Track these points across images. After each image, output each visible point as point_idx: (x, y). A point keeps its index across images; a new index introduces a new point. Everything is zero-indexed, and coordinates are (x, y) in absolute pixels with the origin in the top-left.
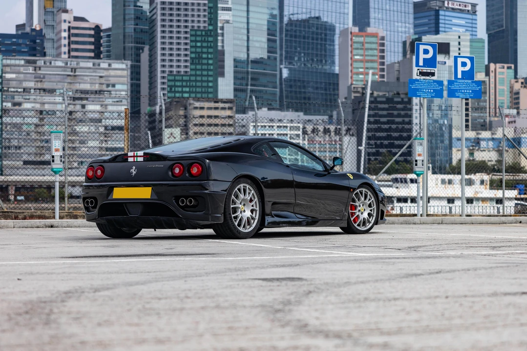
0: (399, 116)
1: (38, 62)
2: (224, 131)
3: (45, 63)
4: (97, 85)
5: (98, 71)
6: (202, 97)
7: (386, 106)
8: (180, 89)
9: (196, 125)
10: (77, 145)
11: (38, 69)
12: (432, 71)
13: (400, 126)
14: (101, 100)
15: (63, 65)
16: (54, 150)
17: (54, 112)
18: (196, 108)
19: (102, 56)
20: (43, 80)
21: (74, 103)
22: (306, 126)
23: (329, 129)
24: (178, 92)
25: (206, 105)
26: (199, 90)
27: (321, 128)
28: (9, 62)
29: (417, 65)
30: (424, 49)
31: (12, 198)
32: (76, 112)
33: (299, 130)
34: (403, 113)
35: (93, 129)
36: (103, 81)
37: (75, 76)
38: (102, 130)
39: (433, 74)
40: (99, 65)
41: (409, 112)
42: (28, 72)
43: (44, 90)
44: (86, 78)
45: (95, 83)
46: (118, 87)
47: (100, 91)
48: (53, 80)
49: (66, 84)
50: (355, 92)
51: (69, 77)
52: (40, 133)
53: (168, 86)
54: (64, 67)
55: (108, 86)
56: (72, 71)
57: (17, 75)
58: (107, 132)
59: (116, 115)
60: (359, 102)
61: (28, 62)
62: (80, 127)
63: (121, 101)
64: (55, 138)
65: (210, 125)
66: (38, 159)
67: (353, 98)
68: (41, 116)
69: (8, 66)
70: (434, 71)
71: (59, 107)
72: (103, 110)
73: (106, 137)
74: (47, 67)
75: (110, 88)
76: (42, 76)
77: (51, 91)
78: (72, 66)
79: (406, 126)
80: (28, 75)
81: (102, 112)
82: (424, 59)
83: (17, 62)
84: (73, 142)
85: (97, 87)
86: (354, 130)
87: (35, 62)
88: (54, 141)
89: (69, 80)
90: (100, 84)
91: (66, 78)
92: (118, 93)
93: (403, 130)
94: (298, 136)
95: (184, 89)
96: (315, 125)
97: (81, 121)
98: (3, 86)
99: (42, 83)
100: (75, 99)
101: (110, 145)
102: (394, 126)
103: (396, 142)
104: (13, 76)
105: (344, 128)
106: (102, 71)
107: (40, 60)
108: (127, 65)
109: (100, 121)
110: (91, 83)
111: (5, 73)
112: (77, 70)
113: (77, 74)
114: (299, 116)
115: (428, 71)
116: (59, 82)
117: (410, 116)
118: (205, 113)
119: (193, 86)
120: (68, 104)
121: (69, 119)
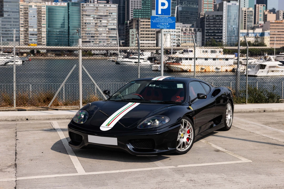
0: (218, 24)
1: (84, 5)
2: (152, 30)
3: (87, 5)
4: (106, 13)
5: (106, 8)
6: (144, 18)
7: (213, 21)
8: (138, 15)
9: (141, 28)
10: (98, 35)
13: (218, 28)
14: (107, 19)
15: (93, 6)
17: (90, 23)
18: (141, 22)
19: (109, 2)
20: (86, 11)
21: (97, 20)
22: (183, 28)
23: (191, 29)
24: (137, 16)
25: (145, 20)
26: (145, 15)
27: (188, 29)
32: (98, 23)
33: (180, 30)
34: (219, 23)
35: (104, 29)
36: (108, 11)
37: (98, 10)
38: (107, 30)
40: (106, 6)
41: (222, 23)
43: (86, 15)
44: (101, 11)
45: (105, 13)
46: (113, 14)
47: (107, 15)
48: (90, 11)
49: (94, 13)
50: (202, 15)
52: (85, 31)
53: (134, 13)
54: (94, 7)
55: (110, 13)
56: (96, 8)
58: (109, 30)
59: (112, 24)
60: (203, 19)
62: (99, 29)
63: (114, 19)
65: (146, 28)
67: (201, 17)
68: (86, 25)
71: (92, 21)
72: (107, 23)
73: (109, 32)
74: (88, 7)
75: (110, 14)
76: (85, 10)
77: (89, 15)
78: (97, 6)
79: (221, 28)
81: (108, 23)
84: (97, 34)
85: (105, 14)
86: (201, 29)
89: (95, 11)
90: (107, 13)
92: (113, 16)
93: (220, 30)
94: (179, 32)
95: (139, 15)
96: (187, 28)
97: (100, 26)
99: (86, 13)
100: (97, 18)
101: (110, 35)
102: (216, 28)
103: (217, 34)
105: (197, 29)
106: (107, 8)
108: (116, 6)
109: (107, 26)
110: (103, 13)
112: (98, 8)
113: (98, 9)
114: (181, 24)
116: (92, 12)
117: (222, 24)
118: (145, 23)
119: (143, 14)
120: (95, 20)
121: (95, 26)
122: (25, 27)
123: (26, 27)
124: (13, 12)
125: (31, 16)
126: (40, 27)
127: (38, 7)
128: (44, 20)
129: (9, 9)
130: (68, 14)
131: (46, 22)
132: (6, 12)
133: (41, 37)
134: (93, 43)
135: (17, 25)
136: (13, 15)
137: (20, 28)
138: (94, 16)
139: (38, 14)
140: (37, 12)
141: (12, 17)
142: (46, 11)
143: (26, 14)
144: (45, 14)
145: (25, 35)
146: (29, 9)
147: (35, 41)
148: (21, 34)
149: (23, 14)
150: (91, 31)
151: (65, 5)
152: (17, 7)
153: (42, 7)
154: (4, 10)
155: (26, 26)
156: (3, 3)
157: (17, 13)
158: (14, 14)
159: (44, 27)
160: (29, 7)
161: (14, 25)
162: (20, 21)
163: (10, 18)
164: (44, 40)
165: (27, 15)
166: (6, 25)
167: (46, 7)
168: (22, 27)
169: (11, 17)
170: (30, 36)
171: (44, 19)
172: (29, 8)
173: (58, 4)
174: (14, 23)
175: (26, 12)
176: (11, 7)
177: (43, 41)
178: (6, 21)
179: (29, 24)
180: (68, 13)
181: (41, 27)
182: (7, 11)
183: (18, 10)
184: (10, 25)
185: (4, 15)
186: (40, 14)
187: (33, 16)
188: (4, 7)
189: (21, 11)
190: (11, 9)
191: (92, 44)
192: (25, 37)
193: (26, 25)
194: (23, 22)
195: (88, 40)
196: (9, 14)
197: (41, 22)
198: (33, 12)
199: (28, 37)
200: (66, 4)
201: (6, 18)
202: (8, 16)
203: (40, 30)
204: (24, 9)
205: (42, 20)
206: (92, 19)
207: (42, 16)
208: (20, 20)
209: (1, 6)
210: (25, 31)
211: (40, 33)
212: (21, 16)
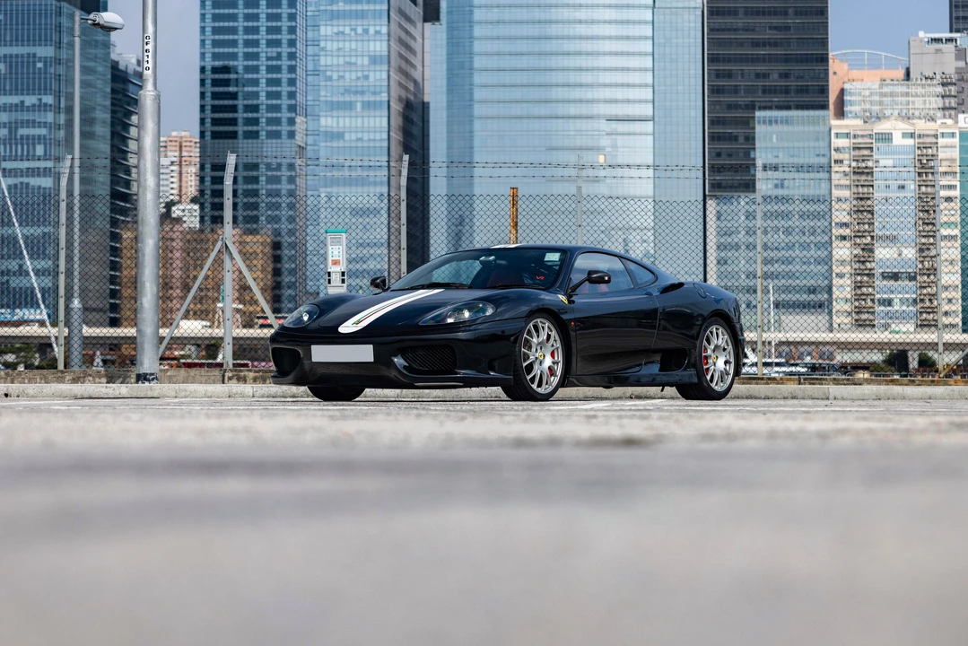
16: (330, 263)
64: (332, 242)
88: (330, 247)
122: (858, 241)
123: (865, 241)
124: (799, 168)
125: (887, 187)
126: (932, 240)
127: (921, 140)
128: (949, 205)
129: (781, 155)
131: (958, 213)
132: (765, 168)
133: (938, 288)
135: (819, 231)
136: (799, 183)
137: (836, 243)
139: (920, 174)
140: (918, 164)
141: (797, 192)
142: (961, 159)
143: (864, 177)
144: (953, 173)
145: (859, 278)
146: (875, 149)
147: (905, 308)
148: (841, 276)
149: (845, 174)
152: (817, 144)
153: (941, 141)
154: (758, 161)
155: (860, 235)
156: (754, 128)
157: (819, 172)
158: (807, 175)
159: (953, 238)
160: (878, 140)
161: (803, 233)
162: (834, 213)
163: (786, 200)
164: (950, 301)
165: (869, 178)
166: (765, 233)
167: (961, 140)
168: (844, 238)
169: (791, 192)
170: (879, 283)
171: (949, 199)
172: (874, 146)
174: (802, 223)
175: (864, 164)
176: (791, 145)
177: (944, 306)
178: (766, 211)
179: (876, 225)
181: (937, 237)
182: (771, 165)
183: (824, 161)
184: (788, 232)
185: (759, 185)
186: (933, 173)
187: (894, 184)
188: (758, 145)
189: (836, 162)
190: (792, 156)
192: (860, 287)
193: (862, 228)
194: (845, 213)
196: (782, 180)
197: (936, 211)
198: (894, 166)
199: (870, 290)
201: (765, 199)
202: (776, 186)
203: (933, 253)
204: (853, 153)
205: (942, 205)
207: (942, 181)
208: (835, 206)
209: (741, 139)
210: (859, 261)
211: (928, 269)
212: (837, 186)
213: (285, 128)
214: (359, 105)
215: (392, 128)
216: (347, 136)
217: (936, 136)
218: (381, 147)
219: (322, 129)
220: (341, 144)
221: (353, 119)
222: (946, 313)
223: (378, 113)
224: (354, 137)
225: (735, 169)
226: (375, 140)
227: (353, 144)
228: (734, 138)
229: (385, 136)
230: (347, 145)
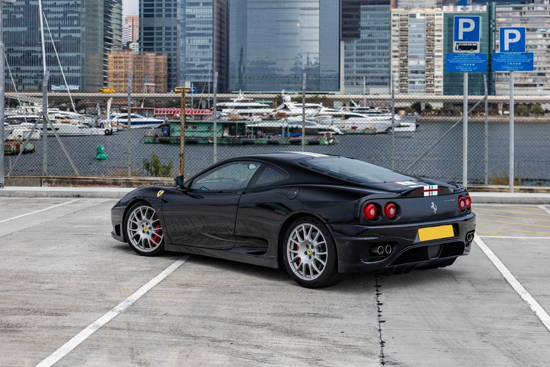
1: (523, 8)
3: (528, 8)
11: (523, 13)
12: (474, 45)
15: (543, 9)
17: (536, 47)
20: (527, 22)
28: (500, 9)
29: (457, 39)
30: (464, 23)
31: (500, 112)
39: (475, 48)
42: (516, 16)
43: (528, 29)
48: (535, 21)
49: (545, 24)
51: (548, 19)
54: (544, 11)
57: (507, 19)
61: (516, 8)
66: (522, 83)
69: (500, 12)
70: (476, 45)
71: (540, 42)
74: (531, 12)
76: (526, 19)
77: (534, 30)
80: (515, 19)
82: (464, 33)
83: (507, 9)
87: (520, 8)
91: (545, 20)
98: (496, 27)
99: (526, 24)
104: (504, 20)
107: (525, 6)
111: (498, 18)
115: (469, 45)
116: (540, 23)
120: (547, 40)
121: (547, 51)
122: (402, 57)
123: (404, 58)
124: (378, 29)
125: (414, 36)
126: (431, 57)
127: (428, 17)
128: (439, 43)
129: (371, 23)
130: (488, 29)
131: (443, 46)
132: (364, 28)
133: (434, 77)
134: (543, 88)
135: (385, 54)
136: (378, 34)
137: (392, 59)
138: (545, 30)
139: (427, 31)
140: (426, 27)
141: (377, 38)
142: (444, 24)
143: (404, 32)
144: (441, 30)
145: (402, 73)
146: (409, 21)
147: (420, 85)
148: (394, 72)
149: (397, 31)
150: (538, 62)
151: (483, 11)
152: (385, 19)
153: (436, 17)
154: (361, 26)
155: (402, 55)
156: (360, 12)
157: (386, 30)
158: (381, 31)
159: (440, 56)
160: (410, 17)
161: (379, 55)
162: (392, 46)
163: (373, 41)
164: (438, 82)
165: (406, 32)
166: (364, 54)
167: (444, 16)
168: (396, 57)
169: (375, 38)
170: (410, 75)
171: (439, 41)
172: (409, 19)
173: (468, 9)
174: (379, 51)
175: (404, 27)
176: (375, 19)
177: (436, 84)
178: (364, 46)
179: (409, 51)
180: (488, 26)
181: (434, 56)
182: (367, 27)
183: (387, 25)
184: (373, 54)
185: (361, 36)
186: (432, 30)
187: (417, 34)
188: (361, 19)
189: (393, 26)
190: (375, 24)
191: (539, 90)
192: (402, 77)
193: (403, 52)
194: (396, 47)
195: (530, 81)
196: (371, 33)
197: (433, 46)
198: (417, 27)
199: (406, 78)
200: (485, 8)
201: (364, 41)
202: (369, 36)
203: (432, 63)
204: (400, 22)
205: (436, 43)
206: (540, 36)
207: (436, 34)
208: (392, 44)
209: (355, 17)
210: (402, 66)
211: (430, 69)
212: (394, 36)
213: (173, 13)
214: (201, 4)
215: (214, 13)
216: (196, 16)
217: (434, 15)
218: (210, 21)
219: (187, 14)
220: (194, 19)
221: (199, 10)
222: (437, 87)
223: (209, 7)
224: (199, 16)
225: (352, 29)
226: (207, 18)
227: (199, 20)
228: (352, 16)
229: (212, 16)
230: (197, 20)
